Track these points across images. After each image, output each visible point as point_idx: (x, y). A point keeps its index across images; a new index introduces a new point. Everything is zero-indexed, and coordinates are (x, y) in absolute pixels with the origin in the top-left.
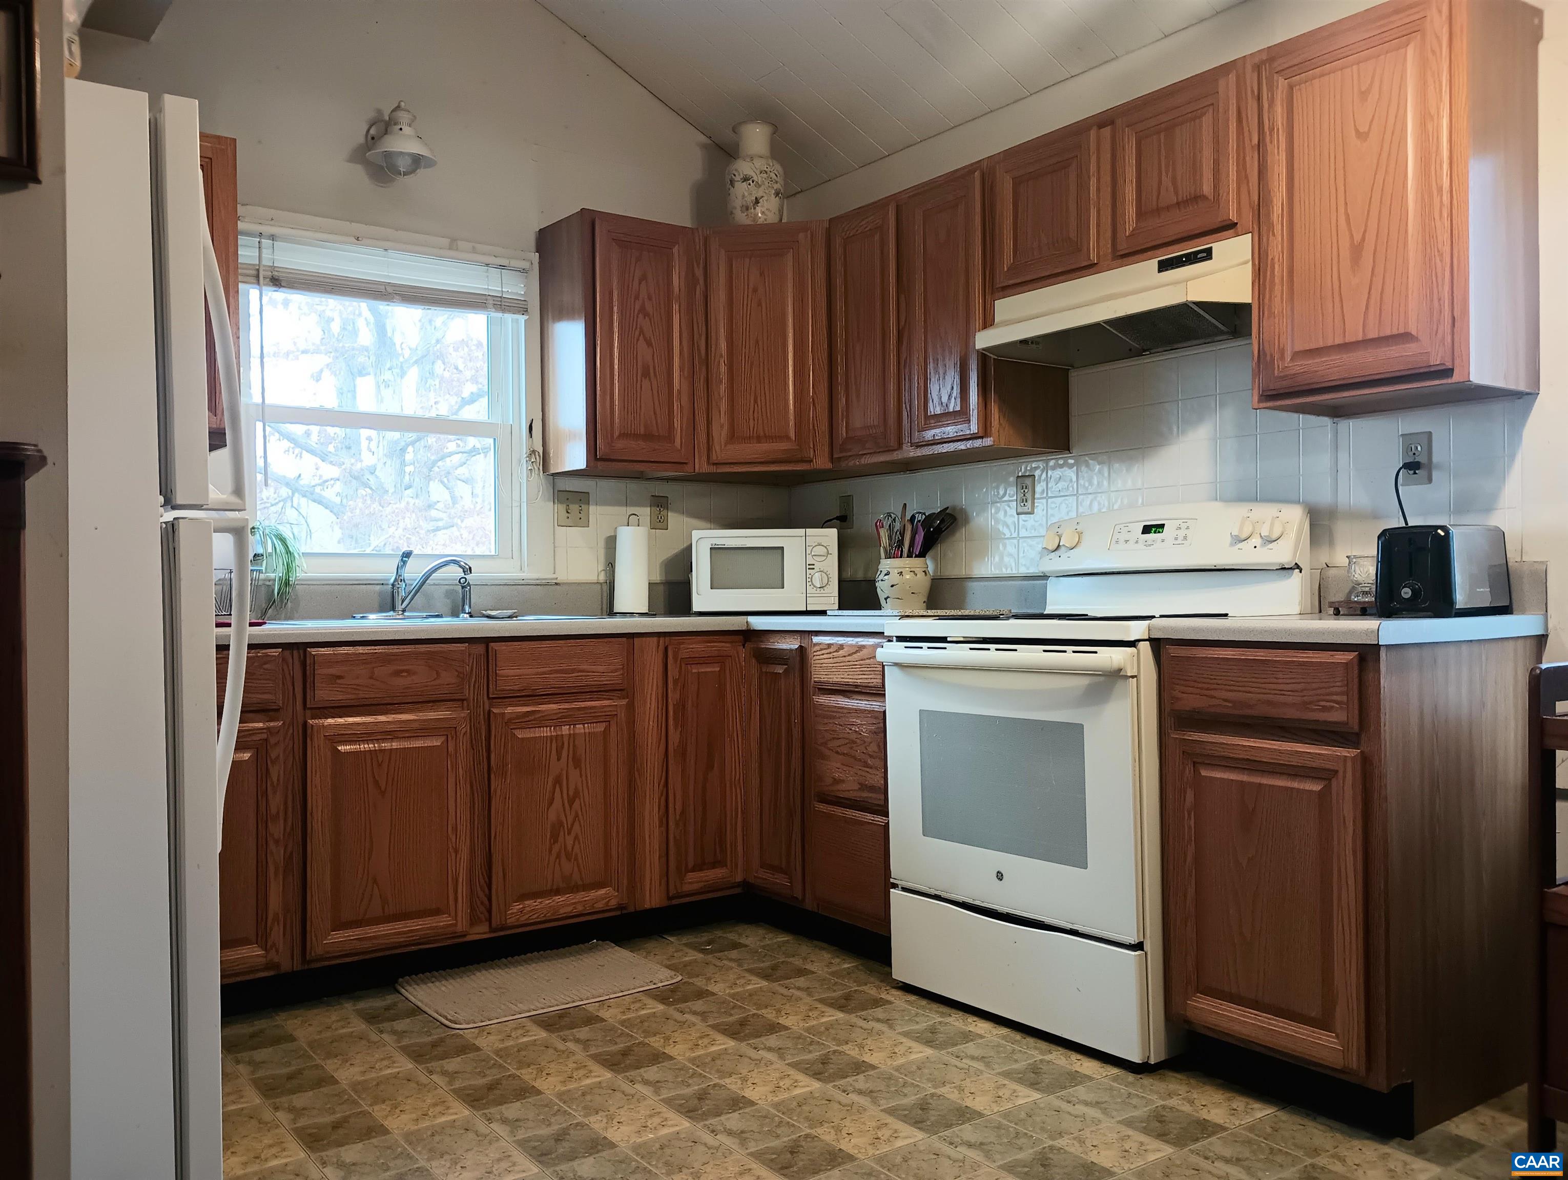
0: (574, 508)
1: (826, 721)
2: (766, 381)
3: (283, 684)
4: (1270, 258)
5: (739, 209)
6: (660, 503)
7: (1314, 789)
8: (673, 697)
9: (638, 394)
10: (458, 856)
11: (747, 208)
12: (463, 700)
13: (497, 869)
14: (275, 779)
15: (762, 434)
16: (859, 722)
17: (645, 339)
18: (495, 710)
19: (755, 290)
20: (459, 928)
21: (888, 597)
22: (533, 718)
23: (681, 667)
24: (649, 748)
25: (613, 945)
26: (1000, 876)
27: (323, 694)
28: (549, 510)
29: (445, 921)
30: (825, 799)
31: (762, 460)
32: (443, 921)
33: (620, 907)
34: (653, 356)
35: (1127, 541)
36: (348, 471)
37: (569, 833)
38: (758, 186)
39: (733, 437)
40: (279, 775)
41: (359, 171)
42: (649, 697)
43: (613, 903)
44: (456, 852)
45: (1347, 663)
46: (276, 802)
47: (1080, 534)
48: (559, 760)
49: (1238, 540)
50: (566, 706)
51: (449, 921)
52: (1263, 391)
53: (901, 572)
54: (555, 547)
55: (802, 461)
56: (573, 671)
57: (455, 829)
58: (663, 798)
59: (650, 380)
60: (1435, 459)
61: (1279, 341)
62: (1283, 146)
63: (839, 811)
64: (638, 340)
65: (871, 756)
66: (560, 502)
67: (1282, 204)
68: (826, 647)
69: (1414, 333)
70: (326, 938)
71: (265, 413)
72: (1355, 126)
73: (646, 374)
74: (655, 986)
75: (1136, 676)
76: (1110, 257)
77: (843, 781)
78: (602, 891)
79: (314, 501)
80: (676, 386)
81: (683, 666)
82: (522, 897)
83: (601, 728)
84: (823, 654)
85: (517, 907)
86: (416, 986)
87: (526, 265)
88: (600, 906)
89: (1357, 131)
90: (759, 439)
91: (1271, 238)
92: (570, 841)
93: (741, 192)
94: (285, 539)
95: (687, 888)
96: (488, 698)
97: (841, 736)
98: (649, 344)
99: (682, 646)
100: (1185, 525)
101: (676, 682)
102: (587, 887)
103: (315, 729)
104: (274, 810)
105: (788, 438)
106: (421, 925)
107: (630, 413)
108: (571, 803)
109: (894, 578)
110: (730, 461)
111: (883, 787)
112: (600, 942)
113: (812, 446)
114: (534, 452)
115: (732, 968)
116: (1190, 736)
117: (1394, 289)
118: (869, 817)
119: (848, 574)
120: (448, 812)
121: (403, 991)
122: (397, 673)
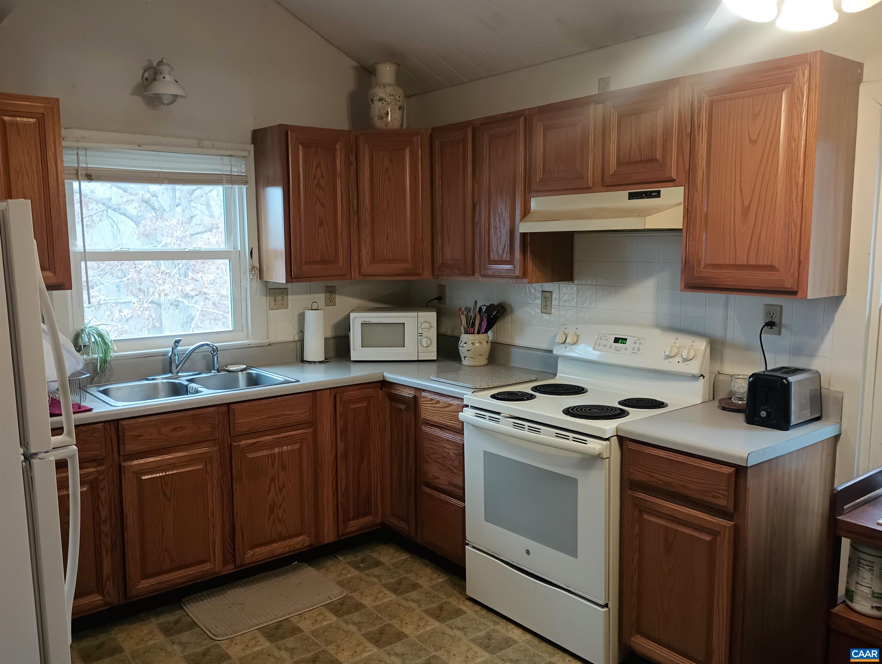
0: (279, 298)
1: (429, 442)
2: (394, 226)
3: (105, 443)
4: (694, 205)
5: (376, 118)
6: (331, 291)
7: (707, 539)
8: (340, 423)
9: (317, 236)
10: (215, 530)
11: (382, 118)
12: (215, 440)
13: (238, 534)
14: (103, 500)
15: (391, 258)
16: (449, 447)
17: (320, 203)
18: (235, 444)
19: (387, 171)
20: (217, 569)
21: (466, 357)
22: (257, 445)
23: (344, 404)
24: (326, 454)
25: (307, 566)
26: (528, 552)
27: (130, 447)
28: (264, 301)
29: (208, 566)
30: (428, 485)
31: (392, 274)
32: (207, 566)
33: (310, 545)
34: (325, 212)
35: (605, 346)
36: (141, 199)
37: (280, 508)
38: (388, 104)
39: (374, 260)
40: (105, 497)
41: (138, 101)
42: (325, 425)
43: (306, 544)
44: (214, 527)
45: (728, 474)
46: (104, 513)
47: (578, 336)
48: (273, 467)
49: (668, 357)
50: (276, 436)
51: (211, 566)
52: (687, 283)
53: (473, 343)
54: (268, 322)
55: (416, 274)
56: (280, 416)
57: (213, 514)
58: (335, 480)
59: (324, 227)
60: (784, 322)
61: (697, 256)
62: (705, 138)
63: (436, 494)
64: (316, 203)
65: (455, 468)
66: (270, 295)
67: (703, 174)
68: (429, 400)
69: (776, 266)
70: (138, 585)
71: (86, 256)
72: (749, 135)
73: (321, 224)
74: (331, 601)
75: (608, 458)
76: (600, 184)
77: (439, 478)
78: (300, 538)
79: (121, 214)
80: (339, 229)
81: (345, 405)
82: (253, 548)
83: (297, 446)
84: (428, 404)
85: (250, 553)
86: (192, 604)
87: (245, 154)
88: (298, 546)
89: (750, 139)
90: (390, 261)
91: (696, 193)
92: (280, 512)
93: (377, 107)
94: (103, 336)
95: (349, 530)
96: (230, 436)
97: (438, 452)
98: (323, 205)
99: (345, 394)
100: (638, 342)
101: (341, 415)
102: (291, 537)
103: (126, 468)
104: (103, 517)
105: (407, 261)
106: (194, 570)
107: (312, 249)
108: (281, 490)
109: (469, 346)
110: (372, 274)
111: (462, 486)
112: (300, 564)
113: (421, 266)
114: (254, 267)
115: (375, 583)
116: (638, 495)
117: (766, 238)
118: (454, 501)
119: (443, 331)
120: (208, 505)
121: (185, 608)
122: (175, 429)
